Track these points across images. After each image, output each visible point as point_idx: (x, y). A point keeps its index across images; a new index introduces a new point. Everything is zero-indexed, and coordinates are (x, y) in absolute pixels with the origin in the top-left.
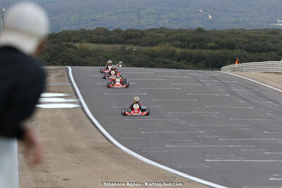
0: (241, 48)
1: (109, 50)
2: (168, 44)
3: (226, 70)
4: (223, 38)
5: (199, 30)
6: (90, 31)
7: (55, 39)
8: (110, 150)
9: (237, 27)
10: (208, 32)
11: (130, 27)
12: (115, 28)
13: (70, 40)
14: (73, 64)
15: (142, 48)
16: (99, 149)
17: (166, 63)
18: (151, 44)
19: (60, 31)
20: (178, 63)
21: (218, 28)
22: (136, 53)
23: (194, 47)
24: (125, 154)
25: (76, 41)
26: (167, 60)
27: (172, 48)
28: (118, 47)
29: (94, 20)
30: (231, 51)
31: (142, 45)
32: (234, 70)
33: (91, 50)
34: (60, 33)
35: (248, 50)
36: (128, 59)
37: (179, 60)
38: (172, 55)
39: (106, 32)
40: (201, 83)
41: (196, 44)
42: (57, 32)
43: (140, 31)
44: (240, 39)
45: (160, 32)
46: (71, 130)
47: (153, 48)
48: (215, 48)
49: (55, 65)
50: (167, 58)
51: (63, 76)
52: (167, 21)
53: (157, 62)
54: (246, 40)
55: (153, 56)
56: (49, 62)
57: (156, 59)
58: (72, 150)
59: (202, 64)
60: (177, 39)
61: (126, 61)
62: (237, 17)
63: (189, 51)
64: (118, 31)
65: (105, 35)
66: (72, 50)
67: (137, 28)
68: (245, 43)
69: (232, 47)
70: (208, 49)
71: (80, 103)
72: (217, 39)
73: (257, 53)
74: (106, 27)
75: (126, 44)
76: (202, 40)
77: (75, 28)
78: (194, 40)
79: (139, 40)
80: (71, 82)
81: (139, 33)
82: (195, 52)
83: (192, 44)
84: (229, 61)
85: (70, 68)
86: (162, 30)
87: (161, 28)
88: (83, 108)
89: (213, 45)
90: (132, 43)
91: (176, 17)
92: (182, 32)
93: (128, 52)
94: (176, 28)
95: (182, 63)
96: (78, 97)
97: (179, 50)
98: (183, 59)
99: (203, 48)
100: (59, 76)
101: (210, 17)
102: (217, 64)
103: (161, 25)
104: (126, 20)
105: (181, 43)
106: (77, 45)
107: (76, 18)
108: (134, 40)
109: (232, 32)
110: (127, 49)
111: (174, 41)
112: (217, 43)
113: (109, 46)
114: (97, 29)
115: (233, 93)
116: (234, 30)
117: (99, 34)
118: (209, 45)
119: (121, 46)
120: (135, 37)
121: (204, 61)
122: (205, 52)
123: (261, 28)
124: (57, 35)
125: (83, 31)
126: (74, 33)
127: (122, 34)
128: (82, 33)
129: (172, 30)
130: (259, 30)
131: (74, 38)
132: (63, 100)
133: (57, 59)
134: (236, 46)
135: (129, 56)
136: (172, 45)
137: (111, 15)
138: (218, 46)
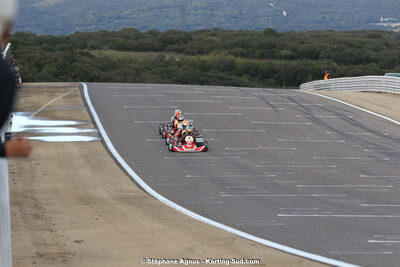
0: (328, 58)
1: (140, 60)
2: (224, 52)
3: (308, 88)
4: (303, 43)
5: (270, 32)
6: (114, 32)
7: (64, 45)
8: (141, 201)
9: (322, 27)
10: (280, 34)
11: (171, 28)
12: (149, 29)
13: (85, 46)
14: (90, 79)
15: (188, 57)
16: (126, 199)
17: (222, 79)
18: (201, 52)
19: (72, 32)
20: (239, 79)
21: (297, 30)
22: (180, 64)
23: (262, 57)
24: (163, 205)
25: (94, 48)
26: (224, 75)
27: (229, 57)
28: (154, 55)
29: (119, 18)
30: (314, 62)
31: (187, 54)
32: (318, 88)
33: (115, 59)
34: (71, 35)
35: (339, 61)
36: (168, 73)
37: (240, 75)
38: (230, 68)
39: (138, 35)
40: (272, 106)
41: (265, 51)
42: (67, 34)
43: (185, 34)
44: (327, 45)
45: (213, 35)
46: (86, 172)
47: (203, 58)
48: (291, 58)
49: (64, 81)
50: (223, 71)
51: (76, 96)
52: (223, 19)
53: (209, 77)
54: (336, 46)
55: (205, 67)
56: (56, 77)
57: (208, 74)
58: (87, 201)
59: (273, 80)
60: (237, 44)
61: (165, 75)
62: (323, 13)
63: (256, 62)
64: (153, 33)
65: (135, 39)
66: (90, 60)
67: (181, 29)
68: (334, 50)
69: (315, 56)
70: (281, 59)
71: (100, 135)
72: (294, 45)
73: (351, 66)
74: (137, 28)
75: (165, 51)
76: (273, 46)
77: (92, 28)
78: (261, 47)
79: (182, 46)
80: (86, 105)
81: (183, 36)
82: (263, 62)
83: (258, 52)
84: (310, 76)
85: (85, 85)
86: (216, 32)
87: (216, 30)
88: (103, 141)
89: (289, 53)
90: (174, 50)
91: (237, 12)
92: (244, 35)
93: (168, 63)
94: (237, 29)
95: (244, 78)
96: (96, 127)
97: (240, 61)
98: (247, 72)
99: (275, 58)
100: (70, 96)
101: (285, 14)
102: (294, 80)
103: (215, 25)
104: (166, 17)
105: (244, 51)
106: (95, 53)
107: (94, 14)
108: (176, 46)
109: (316, 35)
110: (167, 58)
111: (233, 47)
112: (294, 50)
113: (141, 54)
114: (124, 30)
115: (315, 120)
116: (318, 32)
117: (126, 38)
118: (283, 52)
119: (158, 54)
120: (178, 41)
121: (277, 75)
122: (277, 63)
123: (357, 29)
124: (68, 38)
125: (104, 34)
126: (90, 36)
127: (159, 36)
128: (103, 36)
129: (231, 31)
130: (353, 32)
131: (91, 43)
132: (74, 130)
133: (67, 73)
134: (322, 55)
135: (169, 68)
136: (230, 53)
137: (143, 11)
138: (295, 54)
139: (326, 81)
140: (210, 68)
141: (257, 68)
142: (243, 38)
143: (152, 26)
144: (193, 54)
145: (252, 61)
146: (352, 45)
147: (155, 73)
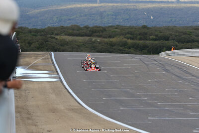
0: (174, 40)
1: (80, 41)
2: (122, 37)
3: (163, 55)
4: (161, 32)
5: (145, 27)
6: (67, 27)
7: (42, 33)
8: (80, 111)
9: (171, 25)
10: (150, 28)
11: (95, 25)
13: (53, 34)
14: (55, 50)
15: (104, 39)
16: (73, 110)
17: (120, 50)
18: (110, 37)
19: (46, 27)
20: (129, 50)
21: (158, 26)
22: (100, 43)
23: (141, 39)
25: (57, 34)
26: (121, 48)
27: (124, 39)
28: (87, 38)
29: (70, 20)
30: (167, 42)
31: (103, 37)
32: (169, 54)
33: (67, 40)
35: (179, 41)
36: (94, 47)
37: (130, 48)
38: (125, 44)
39: (79, 28)
40: (145, 64)
41: (142, 36)
42: (44, 28)
43: (102, 28)
44: (173, 33)
45: (116, 28)
46: (53, 96)
47: (111, 40)
48: (155, 40)
49: (42, 51)
50: (121, 46)
51: (48, 58)
52: (121, 21)
53: (114, 49)
54: (177, 34)
55: (112, 45)
56: (38, 49)
57: (114, 48)
58: (54, 111)
59: (146, 51)
60: (128, 33)
61: (92, 48)
62: (171, 18)
63: (138, 42)
64: (87, 27)
65: (78, 30)
66: (54, 40)
67: (100, 25)
68: (176, 36)
69: (167, 39)
70: (150, 40)
71: (60, 78)
72: (156, 33)
73: (185, 44)
74: (78, 24)
75: (94, 36)
76: (146, 34)
77: (57, 25)
78: (140, 34)
79: (101, 34)
80: (53, 63)
81: (101, 29)
83: (139, 37)
84: (165, 49)
85: (52, 53)
86: (117, 27)
87: (118, 26)
88: (61, 81)
89: (154, 37)
90: (97, 36)
91: (128, 17)
92: (132, 28)
93: (94, 42)
94: (128, 25)
95: (132, 50)
96: (58, 74)
97: (130, 41)
98: (133, 47)
99: (147, 40)
100: (45, 59)
101: (152, 18)
102: (156, 51)
103: (117, 23)
104: (93, 19)
105: (132, 36)
106: (58, 37)
107: (57, 18)
108: (98, 34)
109: (168, 28)
110: (93, 40)
111: (126, 34)
112: (157, 36)
113: (81, 38)
114: (72, 26)
115: (167, 71)
117: (73, 30)
118: (151, 37)
119: (89, 38)
120: (99, 32)
121: (148, 49)
122: (148, 42)
123: (188, 26)
124: (44, 30)
125: (62, 27)
126: (55, 29)
127: (90, 29)
128: (62, 29)
129: (125, 26)
130: (186, 27)
131: (56, 32)
133: (43, 47)
134: (170, 38)
135: (95, 45)
136: (125, 37)
137: (81, 16)
138: (157, 38)
139: (172, 51)
140: (115, 45)
141: (138, 45)
142: (131, 30)
143: (86, 24)
144: (106, 38)
145: (135, 41)
146: (185, 34)
147: (87, 47)
